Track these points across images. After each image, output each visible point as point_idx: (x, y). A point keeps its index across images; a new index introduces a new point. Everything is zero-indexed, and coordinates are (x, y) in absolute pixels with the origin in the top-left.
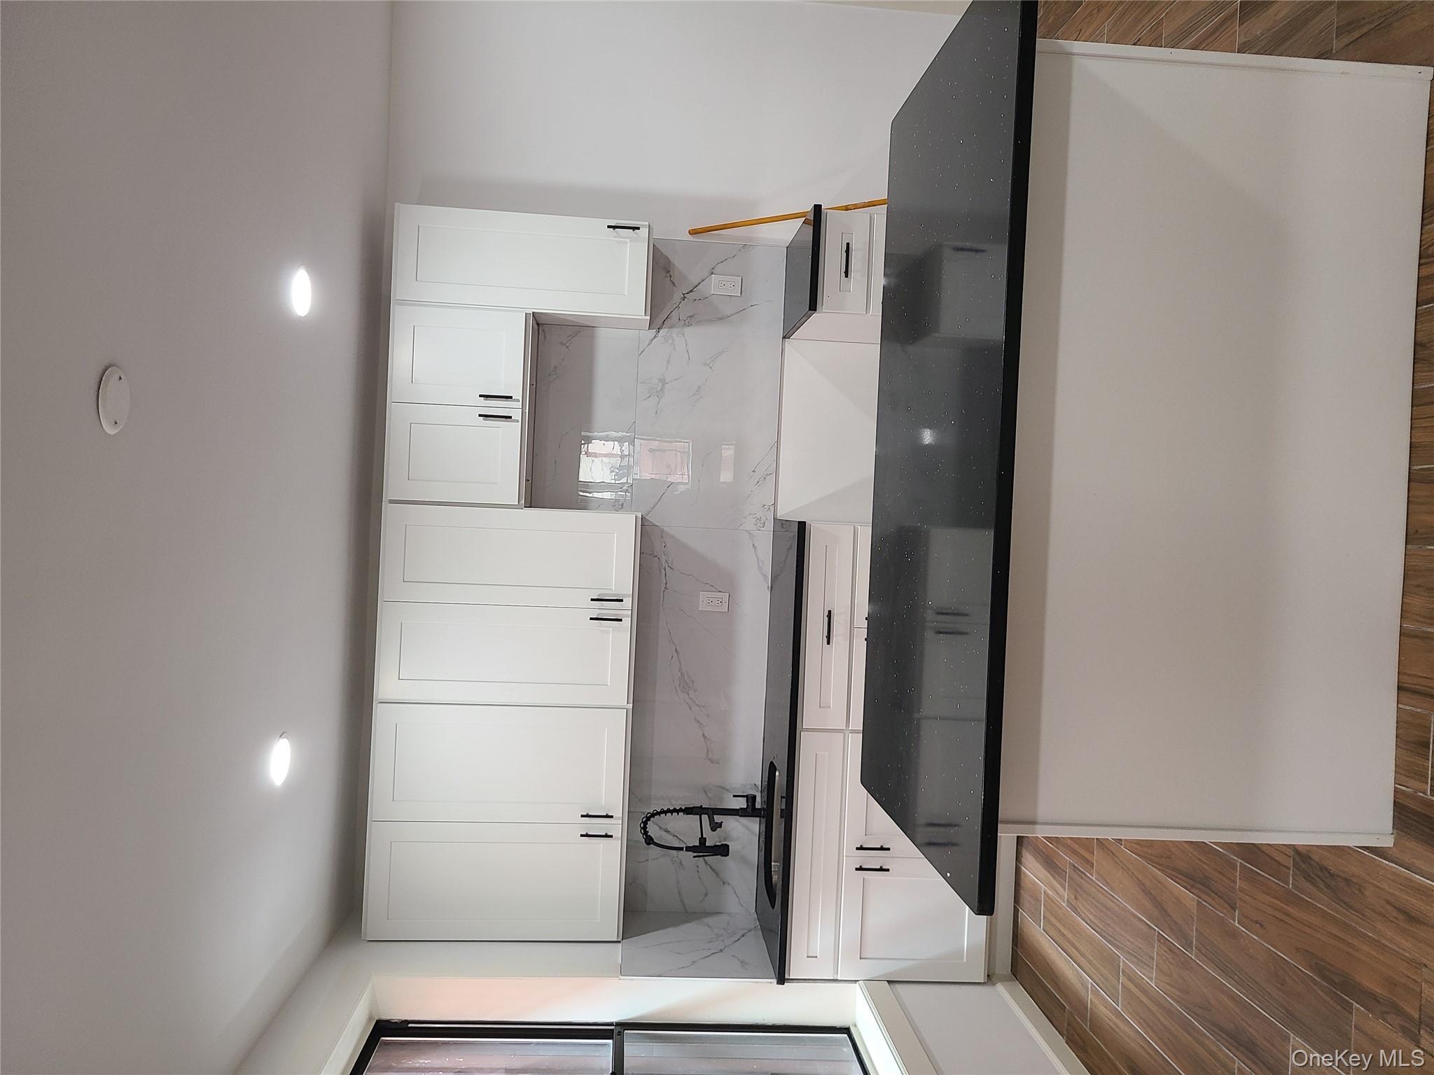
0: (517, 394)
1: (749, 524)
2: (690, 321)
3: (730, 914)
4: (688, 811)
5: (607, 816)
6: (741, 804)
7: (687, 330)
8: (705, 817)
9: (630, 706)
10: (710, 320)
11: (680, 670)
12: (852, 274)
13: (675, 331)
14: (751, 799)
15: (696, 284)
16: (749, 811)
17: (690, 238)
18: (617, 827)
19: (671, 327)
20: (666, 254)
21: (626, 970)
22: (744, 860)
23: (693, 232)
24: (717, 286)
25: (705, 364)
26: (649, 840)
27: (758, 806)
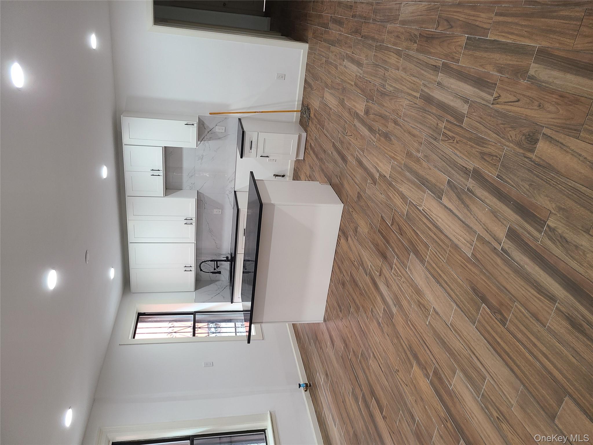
0: (161, 168)
1: (227, 192)
2: (210, 139)
3: (222, 281)
4: (211, 261)
5: (190, 267)
6: (225, 259)
7: (209, 142)
8: (215, 262)
9: (196, 242)
10: (216, 139)
11: (209, 228)
12: (252, 148)
13: (206, 142)
14: (227, 258)
15: (212, 128)
16: (227, 260)
17: (210, 115)
18: (193, 269)
19: (205, 141)
20: (202, 120)
21: (196, 301)
22: (226, 269)
23: (210, 114)
24: (218, 130)
25: (215, 151)
26: (201, 270)
27: (229, 259)
